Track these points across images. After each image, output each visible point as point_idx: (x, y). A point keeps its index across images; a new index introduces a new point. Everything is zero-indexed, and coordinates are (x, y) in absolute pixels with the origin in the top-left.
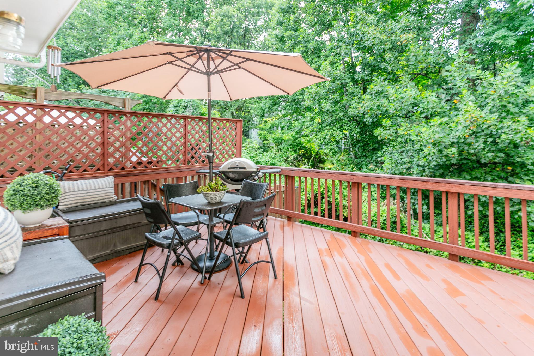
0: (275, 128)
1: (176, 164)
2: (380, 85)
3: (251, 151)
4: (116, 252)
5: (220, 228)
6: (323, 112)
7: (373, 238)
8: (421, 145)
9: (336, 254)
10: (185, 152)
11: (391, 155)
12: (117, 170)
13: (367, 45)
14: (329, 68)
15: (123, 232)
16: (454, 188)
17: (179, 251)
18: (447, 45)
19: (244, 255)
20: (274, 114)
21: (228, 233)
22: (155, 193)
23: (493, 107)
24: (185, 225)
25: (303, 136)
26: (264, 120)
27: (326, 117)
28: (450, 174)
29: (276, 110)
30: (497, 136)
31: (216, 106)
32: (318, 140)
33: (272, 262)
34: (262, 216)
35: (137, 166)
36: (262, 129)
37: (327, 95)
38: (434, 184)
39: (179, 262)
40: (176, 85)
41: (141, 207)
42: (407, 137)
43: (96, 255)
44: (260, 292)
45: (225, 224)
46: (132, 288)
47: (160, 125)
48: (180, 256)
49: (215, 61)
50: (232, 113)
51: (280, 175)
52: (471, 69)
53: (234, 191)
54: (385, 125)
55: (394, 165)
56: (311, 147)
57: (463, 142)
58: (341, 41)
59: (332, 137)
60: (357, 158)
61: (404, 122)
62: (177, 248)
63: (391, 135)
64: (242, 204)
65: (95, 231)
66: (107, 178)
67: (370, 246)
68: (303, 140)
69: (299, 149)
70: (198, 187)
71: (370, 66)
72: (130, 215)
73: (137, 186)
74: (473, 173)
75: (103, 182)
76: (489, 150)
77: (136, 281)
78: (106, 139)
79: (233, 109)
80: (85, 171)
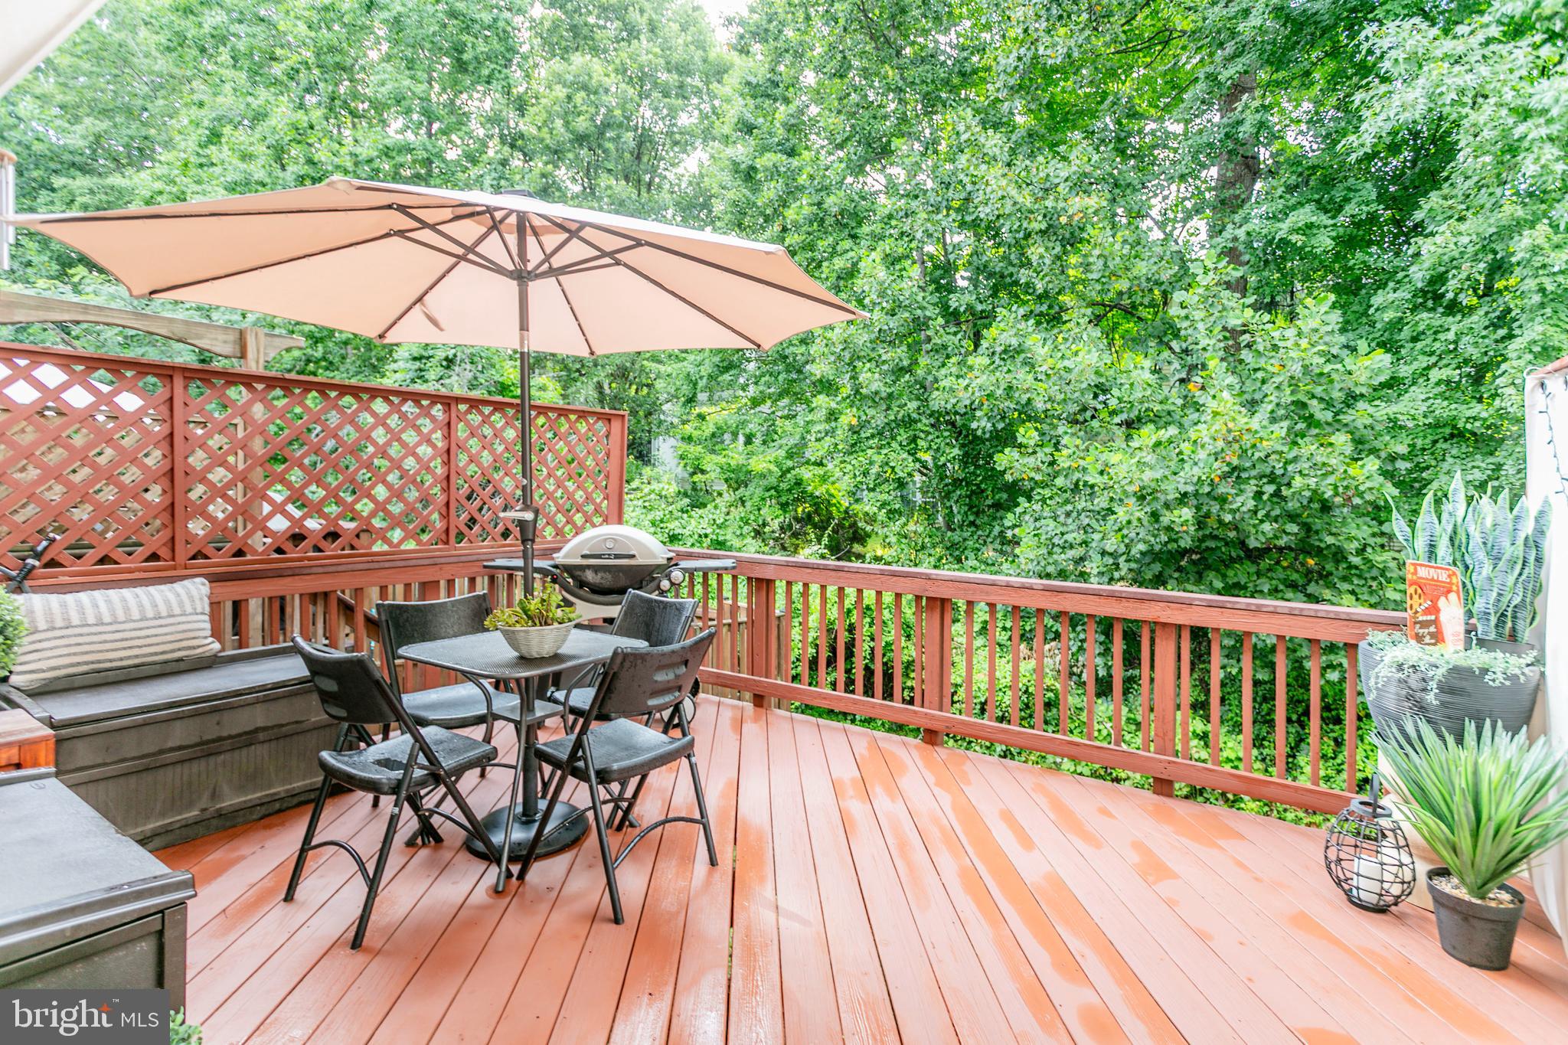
0: (727, 437)
1: (419, 542)
2: (1013, 332)
3: (656, 504)
4: (220, 815)
5: (556, 731)
6: (864, 397)
7: (988, 748)
8: (1112, 499)
9: (879, 793)
10: (448, 504)
11: (1038, 524)
12: (220, 561)
13: (982, 216)
14: (882, 273)
15: (244, 751)
16: (1169, 612)
17: (429, 802)
18: (1184, 233)
19: (625, 804)
20: (726, 394)
21: (578, 744)
22: (348, 630)
23: (1278, 405)
24: (448, 725)
25: (808, 462)
26: (698, 410)
27: (871, 412)
28: (1176, 575)
29: (730, 385)
30: (1285, 480)
31: (549, 364)
32: (846, 477)
33: (703, 822)
34: (677, 694)
35: (288, 546)
36: (689, 439)
37: (873, 349)
38: (1125, 603)
39: (427, 833)
40: (420, 299)
41: (305, 672)
42: (1077, 475)
43: (151, 826)
44: (668, 903)
45: (571, 718)
46: (276, 919)
47: (366, 419)
48: (431, 816)
49: (543, 238)
50: (599, 387)
51: (735, 578)
52: (1232, 304)
53: (601, 623)
54: (1025, 441)
55: (1043, 550)
56: (831, 495)
57: (1209, 494)
58: (916, 197)
59: (886, 468)
60: (954, 530)
61: (1073, 434)
62: (423, 792)
63: (1038, 469)
64: (619, 660)
65: (146, 751)
66: (186, 582)
67: (968, 767)
68: (806, 473)
69: (796, 500)
70: (488, 612)
71: (991, 275)
72: (266, 700)
73: (288, 610)
74: (1230, 573)
75: (171, 597)
76: (1267, 515)
77: (289, 897)
78: (178, 459)
79: (601, 375)
80: (103, 560)
